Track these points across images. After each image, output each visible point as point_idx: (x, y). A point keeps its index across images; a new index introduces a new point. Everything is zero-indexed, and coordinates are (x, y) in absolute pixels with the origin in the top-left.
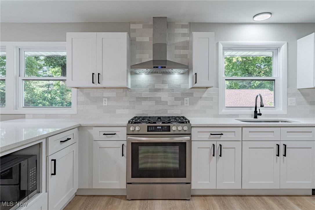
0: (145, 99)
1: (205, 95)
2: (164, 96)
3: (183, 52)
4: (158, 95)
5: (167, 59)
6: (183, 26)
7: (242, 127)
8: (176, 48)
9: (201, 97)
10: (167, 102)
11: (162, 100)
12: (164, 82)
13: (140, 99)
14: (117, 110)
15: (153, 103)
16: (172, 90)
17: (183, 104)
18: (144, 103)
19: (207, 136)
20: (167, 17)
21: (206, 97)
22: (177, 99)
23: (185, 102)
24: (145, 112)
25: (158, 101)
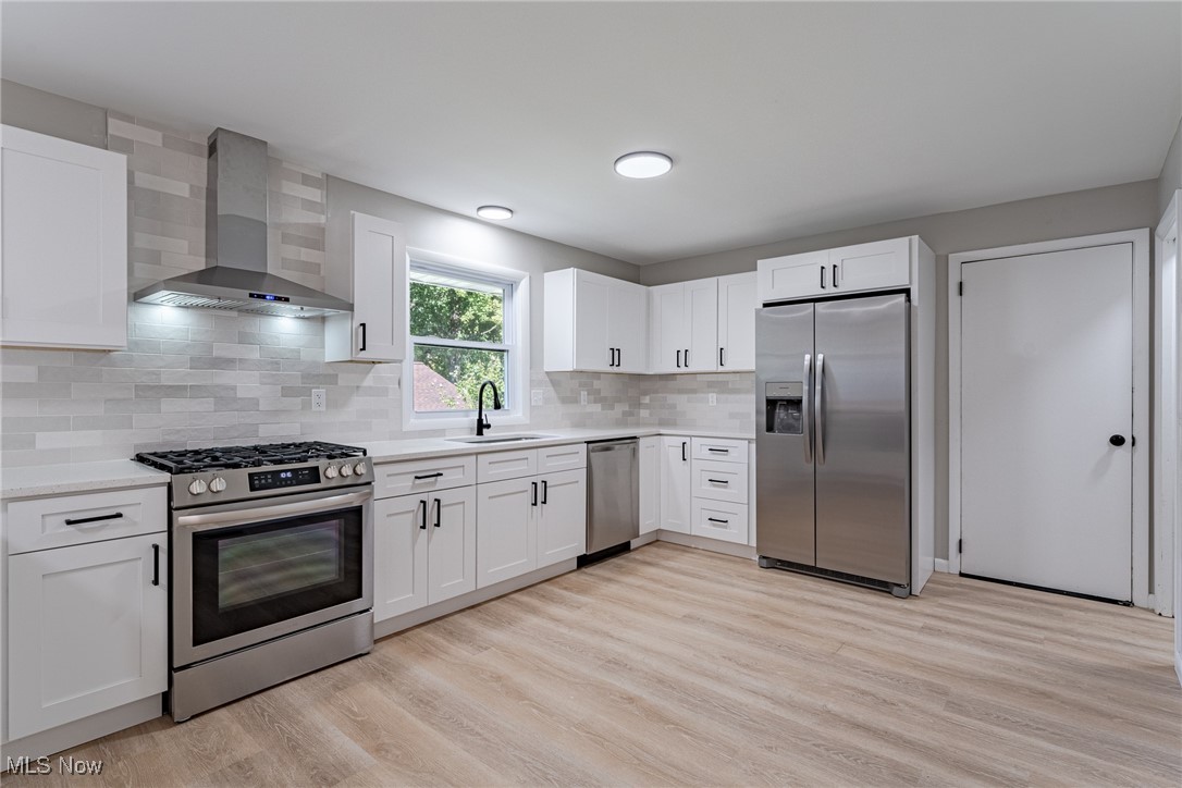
0: (175, 391)
1: (368, 381)
2: (246, 384)
3: (306, 255)
4: (226, 377)
5: (269, 271)
6: (307, 180)
7: (477, 454)
8: (286, 238)
9: (358, 387)
10: (255, 402)
11: (239, 395)
12: (244, 339)
13: (153, 391)
14: (39, 435)
15: (207, 404)
16: (275, 363)
17: (307, 406)
18: (169, 406)
19: (407, 483)
20: (266, 143)
21: (370, 387)
22: (288, 392)
23: (314, 399)
24: (173, 438)
25: (225, 399)
